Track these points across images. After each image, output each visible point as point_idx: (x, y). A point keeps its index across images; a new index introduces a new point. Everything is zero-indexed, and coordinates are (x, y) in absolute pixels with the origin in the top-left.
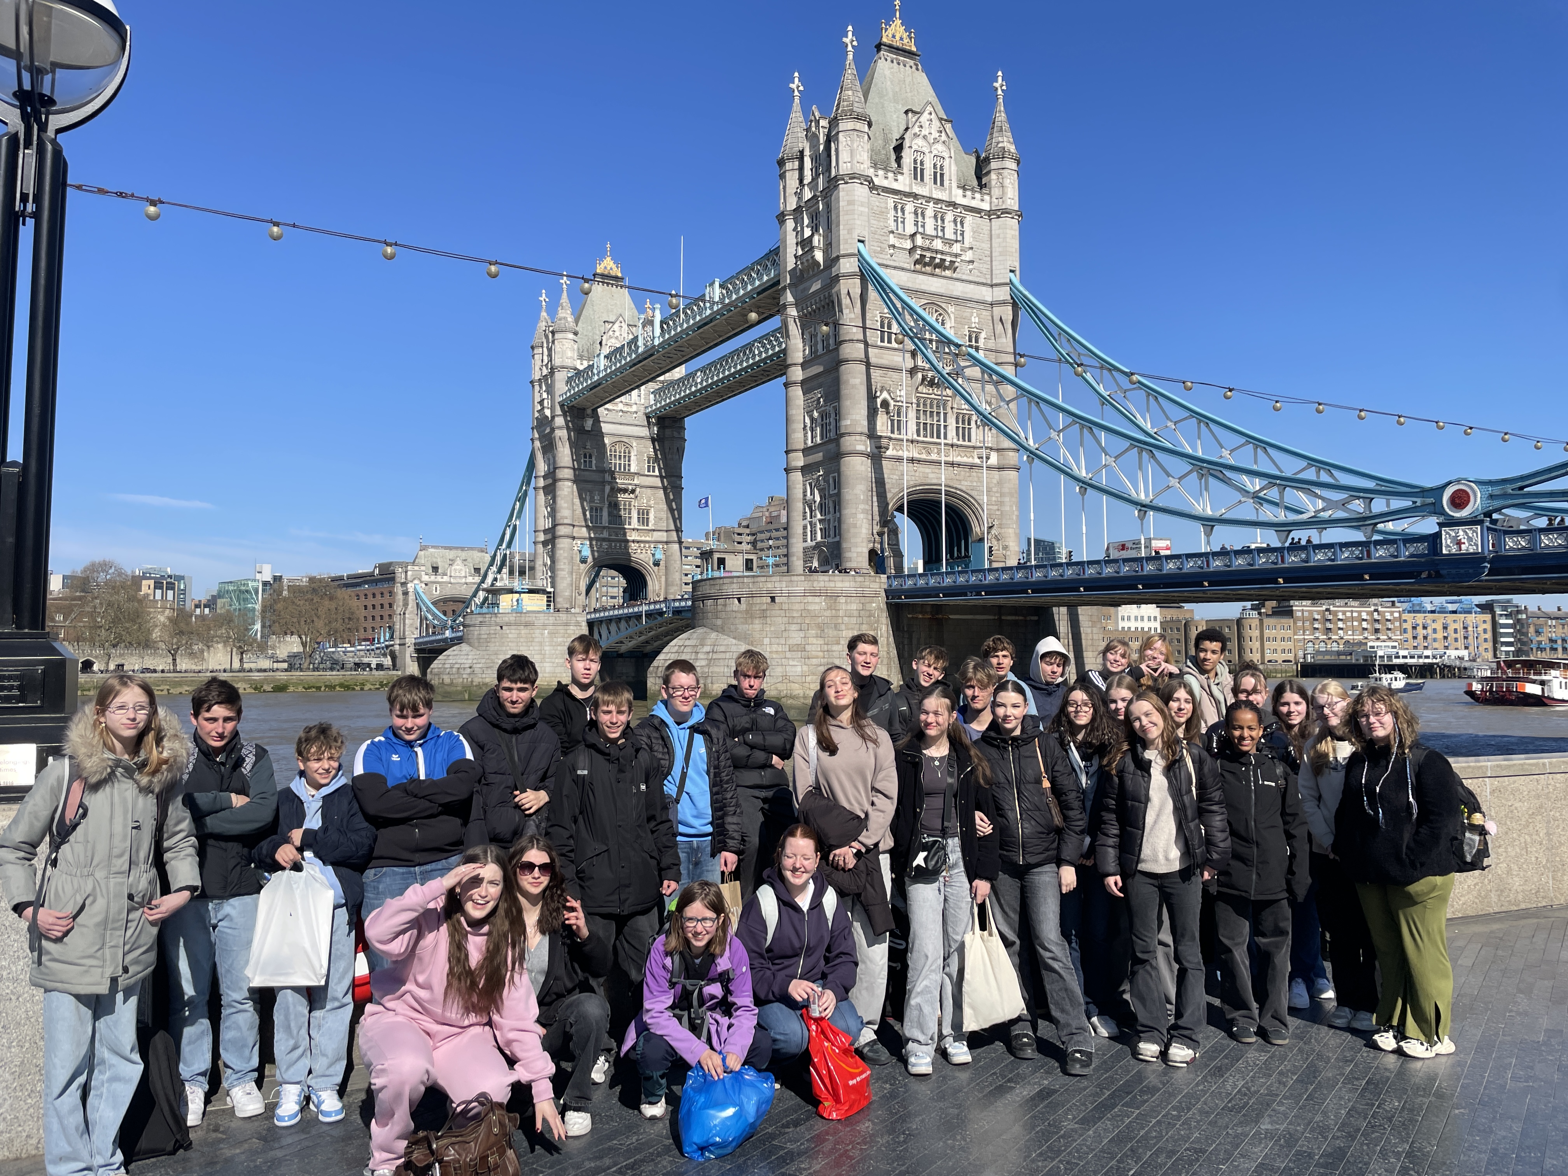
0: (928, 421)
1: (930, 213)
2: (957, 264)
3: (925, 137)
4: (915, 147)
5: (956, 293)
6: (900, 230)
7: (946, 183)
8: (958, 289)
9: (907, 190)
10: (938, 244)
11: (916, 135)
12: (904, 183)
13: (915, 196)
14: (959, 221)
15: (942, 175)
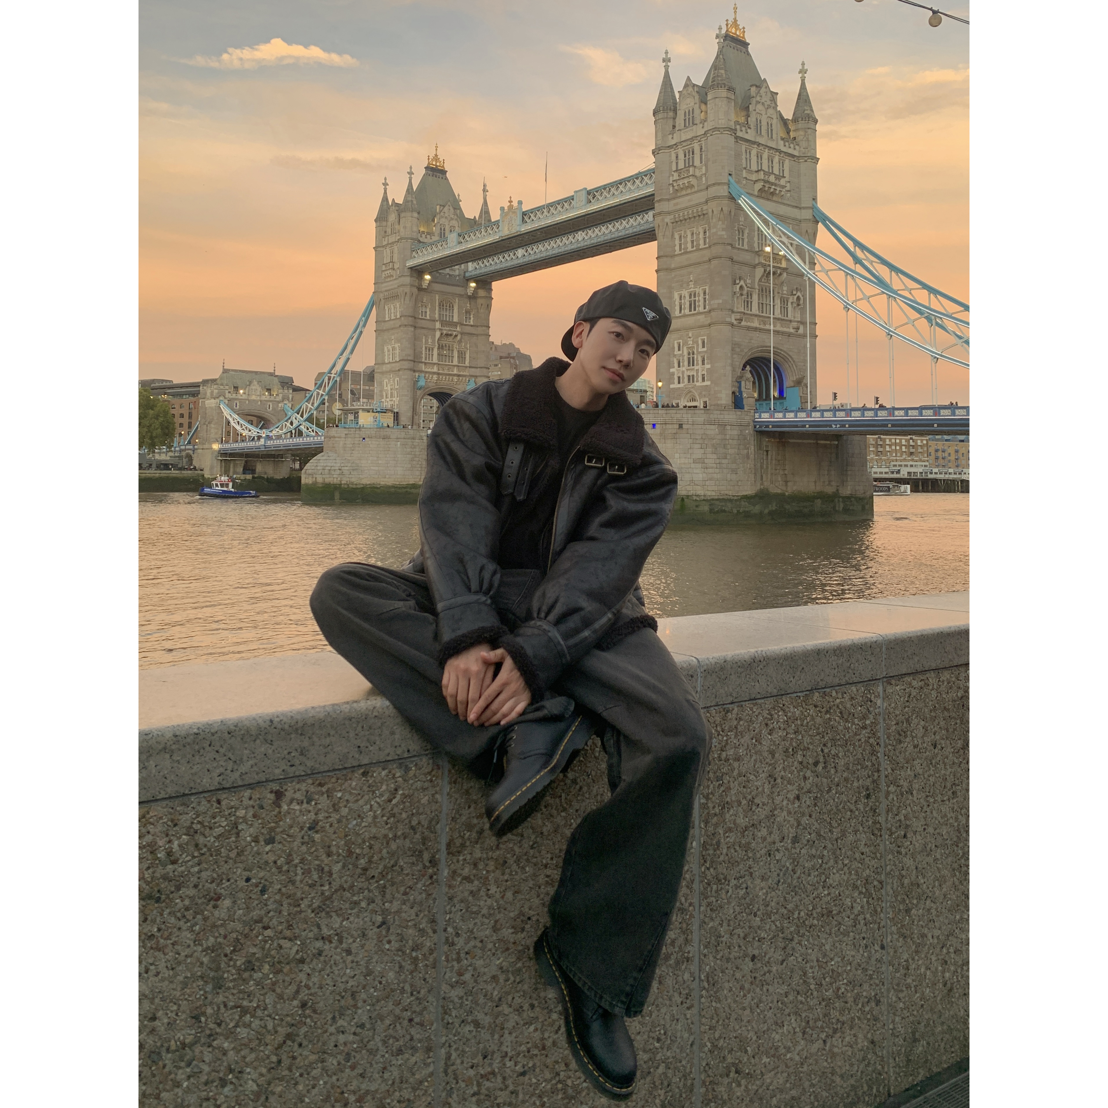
0: (764, 302)
1: (765, 156)
2: (783, 193)
3: (763, 104)
4: (757, 111)
5: (781, 213)
6: (748, 168)
7: (774, 136)
8: (783, 210)
9: (753, 139)
10: (772, 179)
11: (758, 102)
12: (750, 135)
13: (759, 144)
14: (782, 163)
15: (772, 130)
